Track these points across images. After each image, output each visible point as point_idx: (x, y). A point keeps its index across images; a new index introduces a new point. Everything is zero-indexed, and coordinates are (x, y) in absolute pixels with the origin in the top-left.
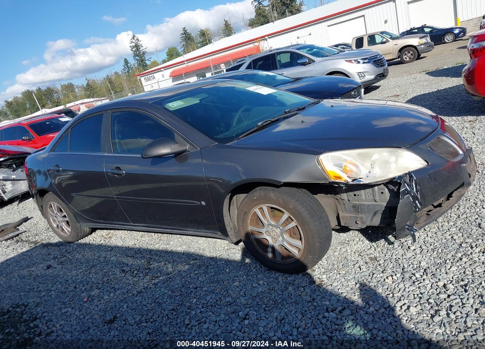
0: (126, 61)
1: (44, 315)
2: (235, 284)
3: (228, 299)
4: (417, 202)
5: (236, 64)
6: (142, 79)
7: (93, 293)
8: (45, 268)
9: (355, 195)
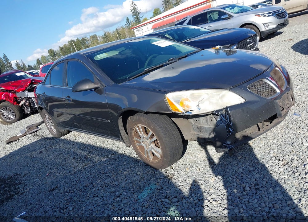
0: (128, 19)
1: (25, 182)
2: (124, 173)
3: (116, 183)
4: (230, 128)
5: (182, 21)
6: (135, 31)
7: (52, 171)
8: (39, 153)
9: (197, 120)
